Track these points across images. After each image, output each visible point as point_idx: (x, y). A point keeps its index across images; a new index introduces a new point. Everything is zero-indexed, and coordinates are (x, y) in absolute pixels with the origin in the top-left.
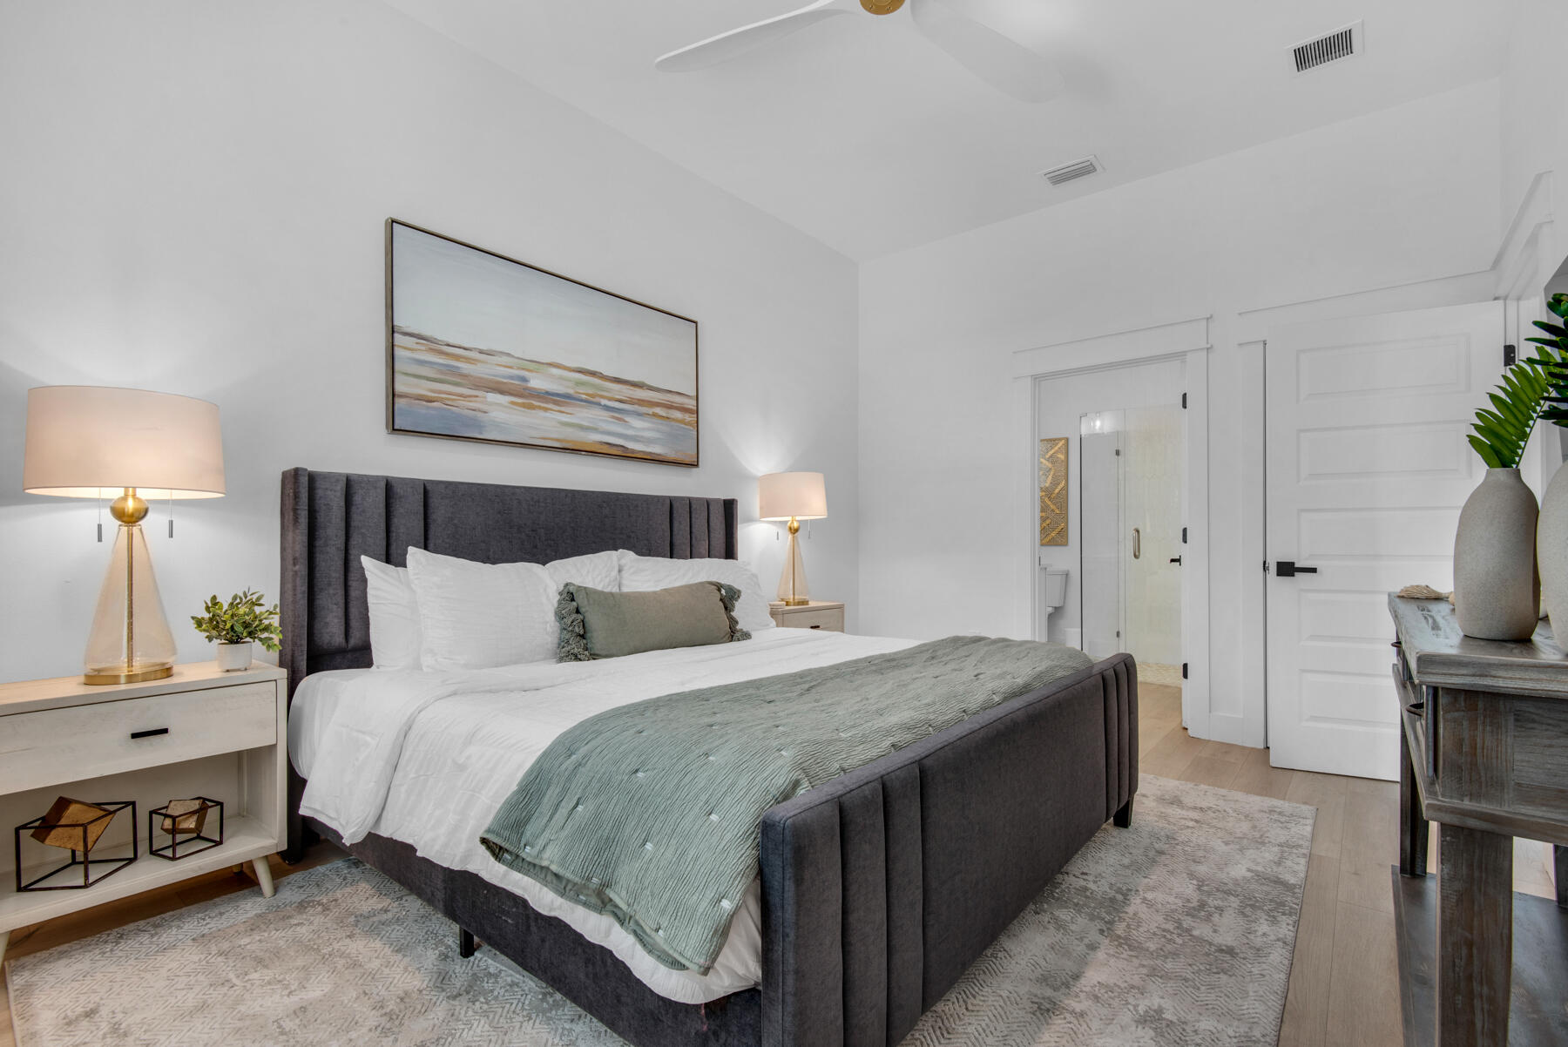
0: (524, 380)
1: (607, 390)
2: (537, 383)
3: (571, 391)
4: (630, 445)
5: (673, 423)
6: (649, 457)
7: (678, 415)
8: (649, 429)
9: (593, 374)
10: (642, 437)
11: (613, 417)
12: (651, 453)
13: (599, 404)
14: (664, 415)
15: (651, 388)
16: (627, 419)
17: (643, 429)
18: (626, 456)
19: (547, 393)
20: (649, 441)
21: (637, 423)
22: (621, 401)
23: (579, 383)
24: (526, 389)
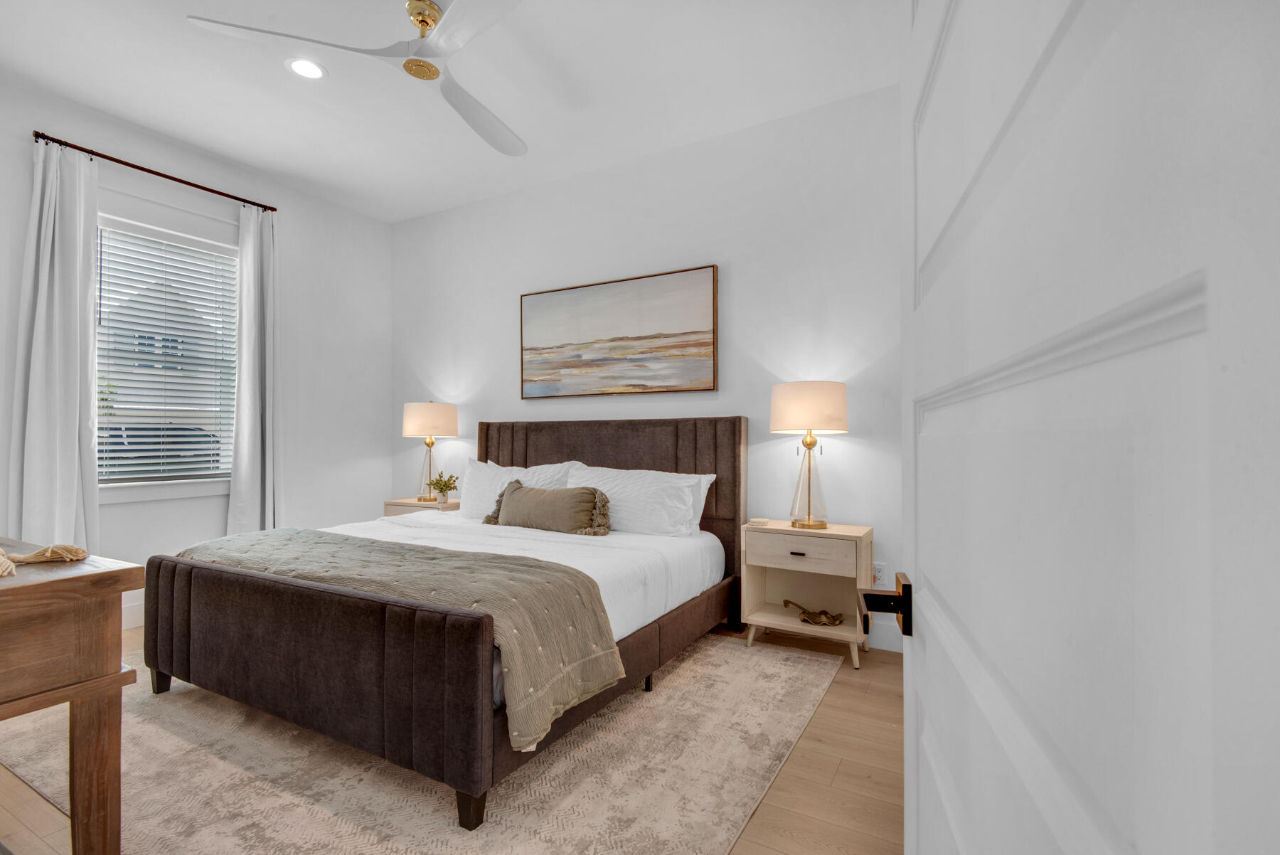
0: (579, 356)
1: (632, 347)
2: (587, 356)
3: (606, 356)
4: (649, 383)
5: (688, 359)
6: (665, 390)
7: (694, 350)
8: (665, 368)
9: (621, 339)
10: (660, 375)
11: (637, 366)
12: (667, 386)
13: (626, 359)
14: (679, 353)
15: (667, 336)
16: (646, 365)
17: (660, 369)
18: (645, 391)
19: (593, 361)
20: (666, 377)
21: (654, 366)
22: (642, 353)
23: (612, 349)
24: (581, 361)
